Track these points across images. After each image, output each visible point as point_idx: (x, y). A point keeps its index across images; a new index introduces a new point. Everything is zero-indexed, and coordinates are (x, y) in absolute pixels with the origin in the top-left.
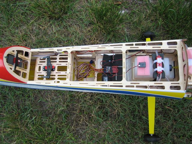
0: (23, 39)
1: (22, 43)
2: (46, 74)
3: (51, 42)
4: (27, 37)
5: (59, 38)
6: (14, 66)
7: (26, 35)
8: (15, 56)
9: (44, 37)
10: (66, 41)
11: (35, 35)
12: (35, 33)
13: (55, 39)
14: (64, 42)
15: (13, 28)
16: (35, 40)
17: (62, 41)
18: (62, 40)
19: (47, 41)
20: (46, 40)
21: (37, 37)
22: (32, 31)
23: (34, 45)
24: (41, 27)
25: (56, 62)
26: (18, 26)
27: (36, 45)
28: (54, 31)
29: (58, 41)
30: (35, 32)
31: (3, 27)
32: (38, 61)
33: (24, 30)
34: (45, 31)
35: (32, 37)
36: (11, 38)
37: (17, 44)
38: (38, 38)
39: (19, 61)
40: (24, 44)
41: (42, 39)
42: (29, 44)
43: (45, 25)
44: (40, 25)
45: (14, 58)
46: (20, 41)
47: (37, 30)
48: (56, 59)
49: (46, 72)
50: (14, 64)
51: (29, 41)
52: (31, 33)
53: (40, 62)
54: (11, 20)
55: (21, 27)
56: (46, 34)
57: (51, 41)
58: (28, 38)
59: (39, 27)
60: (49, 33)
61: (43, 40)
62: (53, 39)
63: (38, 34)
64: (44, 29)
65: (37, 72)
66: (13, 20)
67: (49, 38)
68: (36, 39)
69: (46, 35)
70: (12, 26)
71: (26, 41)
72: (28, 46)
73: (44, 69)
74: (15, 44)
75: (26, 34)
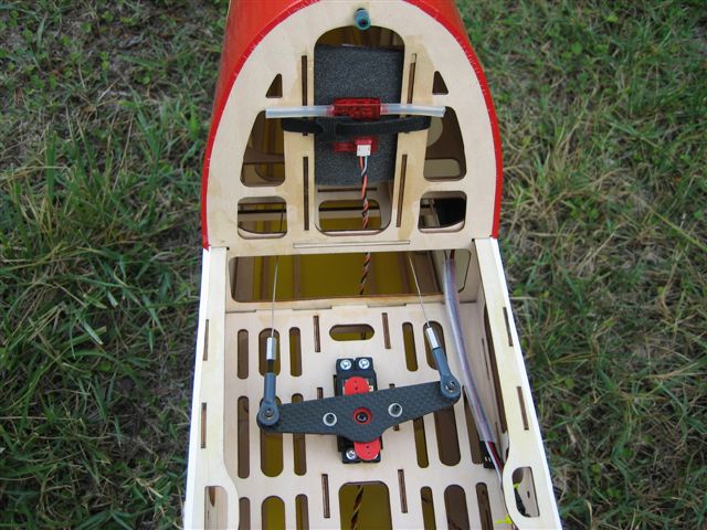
0: (568, 204)
1: (544, 199)
2: (310, 395)
3: (585, 370)
4: (587, 220)
5: (620, 419)
6: (312, 110)
7: (594, 213)
8: (403, 108)
9: (609, 322)
10: (609, 468)
11: (608, 270)
12: (621, 263)
13: (612, 397)
14: (601, 452)
15: (622, 142)
16: (581, 267)
17: (607, 438)
18: (612, 440)
19: (585, 346)
20: (593, 339)
21: (599, 279)
22: (631, 247)
23: (547, 268)
24: (664, 292)
25: (423, 461)
26: (637, 161)
27: (549, 279)
28: (660, 381)
29: (599, 412)
30: (627, 265)
31: (615, 88)
32: (416, 311)
33: (624, 198)
34: (644, 320)
35: (592, 253)
36: (563, 137)
37: (536, 176)
38: (592, 286)
39: (364, 150)
40: (539, 210)
41: (590, 314)
42: (544, 239)
43: (686, 314)
44: (677, 284)
45: (377, 100)
46: (554, 190)
47: (641, 274)
48: (450, 456)
49: (329, 393)
50: (323, 111)
51: (566, 239)
52: (616, 240)
53: (408, 328)
54: (663, 123)
55: (640, 182)
56: (629, 330)
57: (588, 373)
58: (580, 230)
59: (663, 284)
60: (637, 352)
61: (591, 319)
62: (606, 376)
63: (615, 281)
64: (656, 316)
65: (323, 315)
66: (670, 131)
67: (609, 355)
68: (589, 279)
69: (620, 332)
70: (635, 132)
71: (562, 218)
72: (532, 239)
73: (346, 365)
74: (532, 164)
75: (601, 215)
